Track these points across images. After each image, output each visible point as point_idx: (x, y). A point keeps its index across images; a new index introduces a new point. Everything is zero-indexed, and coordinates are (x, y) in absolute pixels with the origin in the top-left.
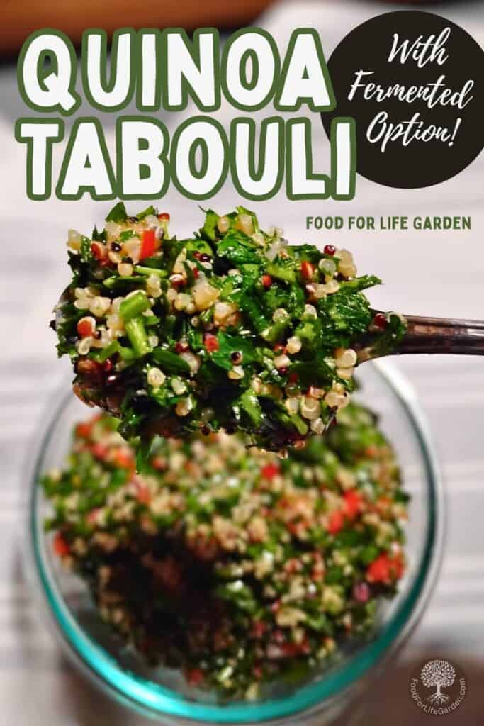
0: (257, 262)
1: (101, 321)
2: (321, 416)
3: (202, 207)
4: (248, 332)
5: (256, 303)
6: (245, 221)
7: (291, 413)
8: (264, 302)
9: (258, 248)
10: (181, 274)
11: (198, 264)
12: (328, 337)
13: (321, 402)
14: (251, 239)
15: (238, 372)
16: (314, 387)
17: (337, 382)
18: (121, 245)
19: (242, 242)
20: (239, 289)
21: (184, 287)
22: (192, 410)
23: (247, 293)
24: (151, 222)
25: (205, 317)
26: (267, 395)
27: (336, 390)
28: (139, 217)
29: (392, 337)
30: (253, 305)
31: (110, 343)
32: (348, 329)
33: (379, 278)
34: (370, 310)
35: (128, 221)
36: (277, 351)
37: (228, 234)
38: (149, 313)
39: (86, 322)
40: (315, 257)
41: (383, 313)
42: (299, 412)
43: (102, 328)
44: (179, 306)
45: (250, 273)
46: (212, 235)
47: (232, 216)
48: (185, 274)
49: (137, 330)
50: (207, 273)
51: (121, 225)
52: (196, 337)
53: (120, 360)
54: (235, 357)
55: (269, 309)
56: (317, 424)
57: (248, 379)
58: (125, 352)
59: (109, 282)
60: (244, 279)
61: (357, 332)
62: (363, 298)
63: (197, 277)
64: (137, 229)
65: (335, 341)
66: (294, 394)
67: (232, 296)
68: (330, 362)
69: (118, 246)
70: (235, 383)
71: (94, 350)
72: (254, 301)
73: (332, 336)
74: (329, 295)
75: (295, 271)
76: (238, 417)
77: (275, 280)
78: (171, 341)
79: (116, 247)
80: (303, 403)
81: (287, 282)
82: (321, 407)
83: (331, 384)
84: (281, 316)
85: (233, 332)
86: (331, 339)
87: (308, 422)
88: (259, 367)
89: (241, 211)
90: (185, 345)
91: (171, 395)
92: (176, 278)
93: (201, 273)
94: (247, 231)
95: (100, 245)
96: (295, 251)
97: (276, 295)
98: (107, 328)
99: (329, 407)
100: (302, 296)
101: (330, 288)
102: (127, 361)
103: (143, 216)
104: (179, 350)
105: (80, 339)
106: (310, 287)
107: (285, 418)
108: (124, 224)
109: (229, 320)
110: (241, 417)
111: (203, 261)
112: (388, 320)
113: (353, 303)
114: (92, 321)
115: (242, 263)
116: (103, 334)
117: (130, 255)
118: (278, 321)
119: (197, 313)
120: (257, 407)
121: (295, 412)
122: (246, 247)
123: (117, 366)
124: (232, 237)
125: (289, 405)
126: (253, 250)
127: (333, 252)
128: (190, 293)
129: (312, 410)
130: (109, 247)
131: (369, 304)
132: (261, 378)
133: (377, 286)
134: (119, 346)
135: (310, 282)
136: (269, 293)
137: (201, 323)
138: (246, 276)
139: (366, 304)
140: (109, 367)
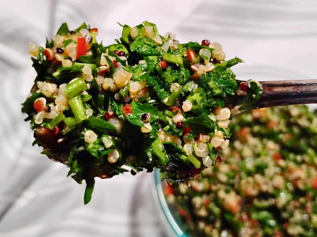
0: (158, 55)
1: (50, 100)
2: (209, 155)
3: (120, 23)
4: (154, 101)
5: (158, 80)
6: (149, 30)
7: (188, 154)
8: (163, 80)
9: (158, 46)
10: (106, 66)
11: (117, 58)
12: (209, 101)
13: (208, 145)
14: (153, 41)
15: (147, 128)
16: (203, 134)
17: (218, 130)
18: (63, 49)
19: (147, 43)
20: (145, 72)
21: (108, 74)
22: (119, 158)
23: (151, 74)
24: (84, 33)
25: (123, 92)
26: (170, 142)
27: (217, 136)
28: (76, 31)
29: (252, 97)
30: (156, 82)
31: (57, 115)
32: (222, 94)
33: (240, 58)
34: (236, 80)
35: (69, 34)
36: (174, 111)
37: (137, 39)
38: (85, 93)
39: (39, 101)
40: (196, 49)
41: (245, 81)
42: (194, 153)
43: (51, 105)
44: (105, 86)
45: (153, 61)
46: (127, 40)
47: (140, 27)
48: (108, 65)
49: (77, 104)
50: (123, 63)
51: (64, 36)
52: (118, 107)
53: (66, 127)
54: (144, 117)
55: (167, 84)
56: (207, 160)
57: (155, 132)
58: (69, 121)
59: (56, 74)
60: (148, 65)
61: (228, 95)
62: (231, 73)
63: (116, 66)
64: (75, 38)
65: (215, 102)
66: (189, 141)
67: (141, 77)
68: (212, 117)
69: (61, 49)
70: (147, 136)
71: (46, 120)
72: (156, 79)
73: (212, 100)
74: (208, 72)
75: (183, 57)
76: (151, 160)
77: (169, 64)
78: (102, 112)
79: (60, 51)
80: (195, 147)
81: (178, 65)
82: (209, 148)
83: (213, 131)
84: (175, 88)
85: (143, 101)
86: (211, 102)
87: (200, 159)
88: (163, 124)
89: (146, 24)
90: (111, 113)
91: (102, 149)
92: (103, 68)
93: (119, 63)
94: (150, 36)
95: (49, 50)
96: (184, 47)
97: (171, 74)
98: (55, 105)
99: (214, 148)
100: (189, 74)
101: (208, 68)
102: (70, 127)
103: (78, 30)
104: (107, 117)
105: (36, 113)
106: (193, 67)
107: (183, 157)
108: (65, 36)
109: (140, 94)
110: (152, 159)
111: (121, 56)
112: (249, 86)
113: (224, 76)
114: (44, 100)
115: (147, 55)
116: (52, 109)
117: (70, 55)
118: (174, 91)
119: (118, 90)
120: (163, 151)
121: (191, 153)
122: (149, 45)
123: (64, 131)
124: (140, 40)
125: (187, 148)
126: (154, 47)
127: (208, 45)
128: (112, 77)
129: (203, 151)
130: (55, 51)
131: (235, 76)
132: (165, 131)
133: (239, 64)
134: (64, 117)
135: (194, 64)
136: (166, 73)
137: (121, 97)
138: (150, 63)
139: (233, 76)
140: (57, 131)
